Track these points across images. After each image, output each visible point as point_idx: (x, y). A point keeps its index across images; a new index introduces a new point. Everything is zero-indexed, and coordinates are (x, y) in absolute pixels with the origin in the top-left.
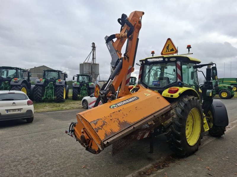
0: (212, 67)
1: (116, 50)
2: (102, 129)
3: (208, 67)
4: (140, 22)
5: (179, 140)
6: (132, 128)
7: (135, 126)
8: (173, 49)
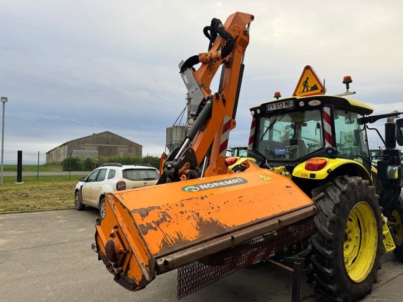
0: (397, 121)
1: (200, 84)
2: (158, 228)
3: (388, 121)
4: (246, 33)
5: (329, 268)
6: (229, 238)
7: (236, 235)
8: (315, 85)
